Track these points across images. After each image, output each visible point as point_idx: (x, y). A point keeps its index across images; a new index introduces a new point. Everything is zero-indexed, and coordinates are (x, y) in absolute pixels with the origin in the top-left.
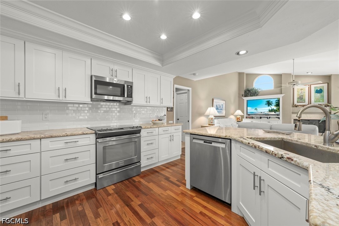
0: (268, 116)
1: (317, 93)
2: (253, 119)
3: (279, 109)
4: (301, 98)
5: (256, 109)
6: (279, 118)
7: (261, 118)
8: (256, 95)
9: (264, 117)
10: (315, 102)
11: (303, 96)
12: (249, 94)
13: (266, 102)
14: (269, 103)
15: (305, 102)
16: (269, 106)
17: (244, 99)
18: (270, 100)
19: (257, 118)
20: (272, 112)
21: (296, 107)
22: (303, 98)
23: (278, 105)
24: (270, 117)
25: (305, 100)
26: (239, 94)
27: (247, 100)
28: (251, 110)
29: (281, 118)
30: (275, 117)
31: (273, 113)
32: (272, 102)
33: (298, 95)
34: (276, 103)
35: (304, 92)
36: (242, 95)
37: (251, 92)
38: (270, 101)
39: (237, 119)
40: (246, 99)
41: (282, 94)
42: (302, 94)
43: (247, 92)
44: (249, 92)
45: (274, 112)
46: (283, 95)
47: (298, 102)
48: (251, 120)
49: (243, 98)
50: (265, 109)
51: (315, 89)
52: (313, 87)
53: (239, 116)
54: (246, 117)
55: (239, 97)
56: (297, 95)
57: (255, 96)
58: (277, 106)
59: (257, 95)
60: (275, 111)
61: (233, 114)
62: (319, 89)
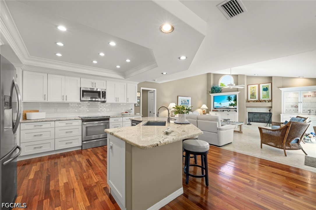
0: (229, 110)
1: (264, 91)
2: (218, 112)
3: (236, 103)
4: (253, 95)
5: (220, 104)
6: (236, 111)
7: (223, 111)
9: (226, 110)
10: (263, 98)
11: (254, 93)
12: (215, 91)
14: (229, 99)
15: (255, 98)
16: (229, 101)
19: (221, 111)
21: (249, 102)
23: (235, 100)
25: (255, 97)
26: (207, 91)
27: (214, 96)
28: (216, 104)
29: (237, 111)
30: (233, 110)
31: (232, 107)
32: (231, 97)
33: (251, 92)
34: (234, 98)
35: (255, 90)
36: (210, 92)
37: (216, 89)
39: (203, 112)
40: (212, 95)
41: (238, 91)
42: (254, 92)
43: (213, 89)
44: (215, 90)
47: (251, 98)
49: (210, 94)
50: (226, 104)
51: (262, 87)
52: (261, 85)
53: (204, 110)
54: (213, 110)
55: (208, 94)
57: (219, 93)
58: (235, 101)
59: (221, 92)
60: (233, 105)
61: (199, 108)
62: (265, 88)
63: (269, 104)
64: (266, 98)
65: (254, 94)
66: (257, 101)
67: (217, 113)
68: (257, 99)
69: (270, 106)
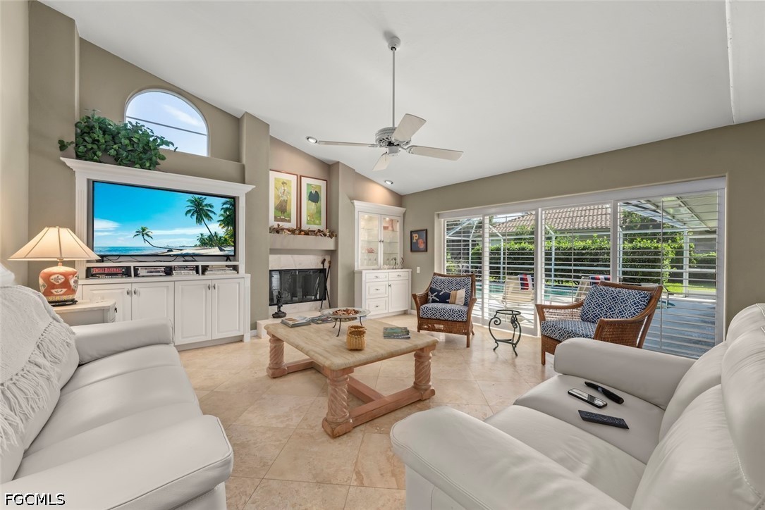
0: (200, 264)
1: (310, 200)
2: (133, 279)
3: (234, 235)
4: (282, 209)
5: (143, 232)
6: (235, 268)
7: (170, 274)
8: (148, 165)
9: (184, 268)
10: (308, 223)
11: (285, 202)
12: (111, 151)
13: (192, 202)
14: (200, 212)
15: (289, 221)
16: (199, 220)
17: (72, 172)
18: (204, 197)
19: (153, 271)
20: (212, 246)
22: (288, 207)
23: (230, 219)
24: (205, 269)
25: (289, 216)
26: (33, 132)
27: (95, 182)
29: (242, 268)
30: (222, 266)
31: (215, 251)
32: (211, 206)
33: (277, 197)
34: (226, 210)
35: (289, 193)
36: (63, 146)
37: (124, 141)
38: (205, 202)
39: (51, 285)
40: (84, 171)
41: (243, 182)
42: (285, 198)
43: (98, 134)
44: (111, 141)
45: (217, 248)
46: (248, 188)
47: (276, 219)
48: (128, 287)
52: (304, 183)
53: (62, 268)
54: (88, 269)
56: (275, 198)
57: (142, 167)
58: (228, 225)
59: (153, 166)
60: (221, 243)
62: (314, 192)
63: (329, 244)
64: (315, 224)
65: (286, 206)
66: (293, 232)
67: (135, 287)
68: (293, 225)
69: (332, 247)
